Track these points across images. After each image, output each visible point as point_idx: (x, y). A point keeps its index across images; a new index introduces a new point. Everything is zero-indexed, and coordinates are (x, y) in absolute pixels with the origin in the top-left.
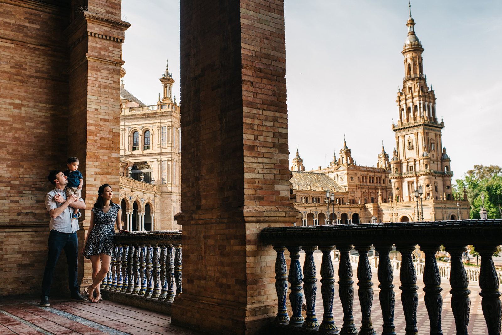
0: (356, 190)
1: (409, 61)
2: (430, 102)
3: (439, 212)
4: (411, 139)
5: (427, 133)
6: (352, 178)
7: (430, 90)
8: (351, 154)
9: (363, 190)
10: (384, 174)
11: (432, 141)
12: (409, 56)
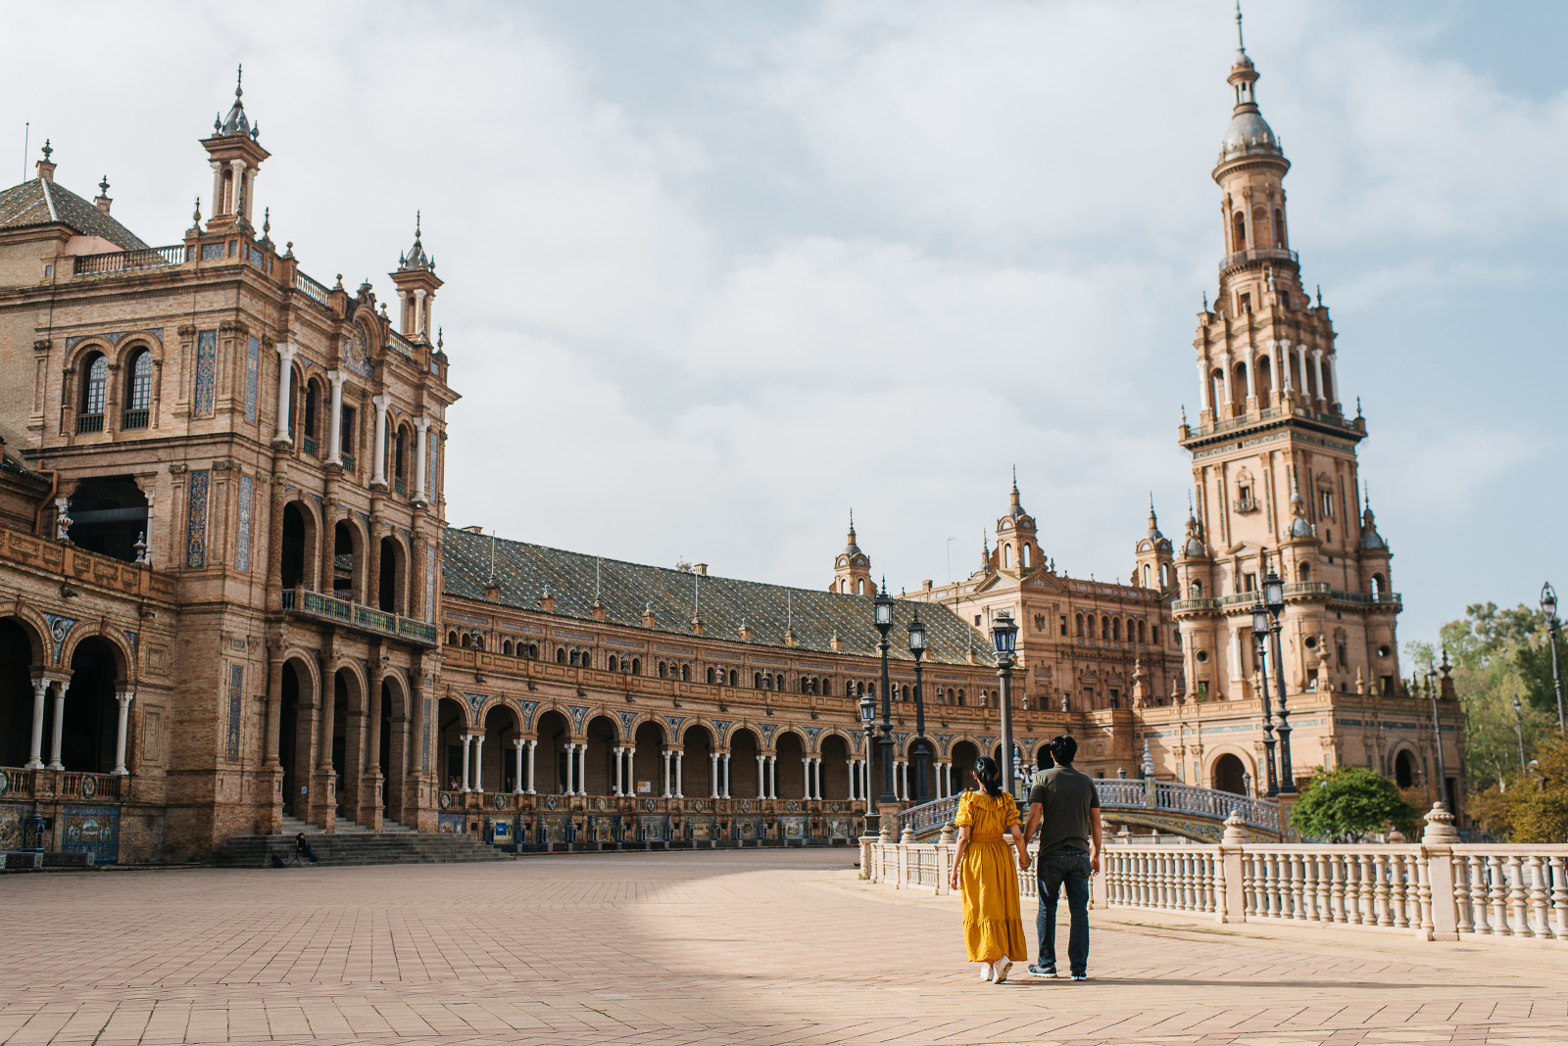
0: (1052, 664)
1: (1240, 204)
2: (1314, 346)
3: (1354, 737)
4: (1249, 476)
5: (1307, 455)
6: (1039, 620)
7: (1314, 303)
8: (1037, 535)
9: (1082, 665)
10: (1157, 610)
11: (1326, 485)
12: (1237, 184)
